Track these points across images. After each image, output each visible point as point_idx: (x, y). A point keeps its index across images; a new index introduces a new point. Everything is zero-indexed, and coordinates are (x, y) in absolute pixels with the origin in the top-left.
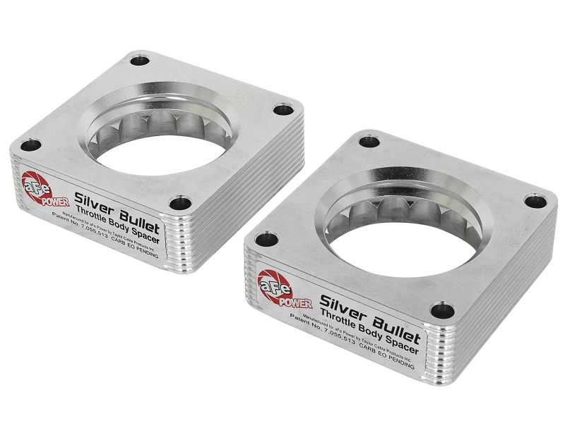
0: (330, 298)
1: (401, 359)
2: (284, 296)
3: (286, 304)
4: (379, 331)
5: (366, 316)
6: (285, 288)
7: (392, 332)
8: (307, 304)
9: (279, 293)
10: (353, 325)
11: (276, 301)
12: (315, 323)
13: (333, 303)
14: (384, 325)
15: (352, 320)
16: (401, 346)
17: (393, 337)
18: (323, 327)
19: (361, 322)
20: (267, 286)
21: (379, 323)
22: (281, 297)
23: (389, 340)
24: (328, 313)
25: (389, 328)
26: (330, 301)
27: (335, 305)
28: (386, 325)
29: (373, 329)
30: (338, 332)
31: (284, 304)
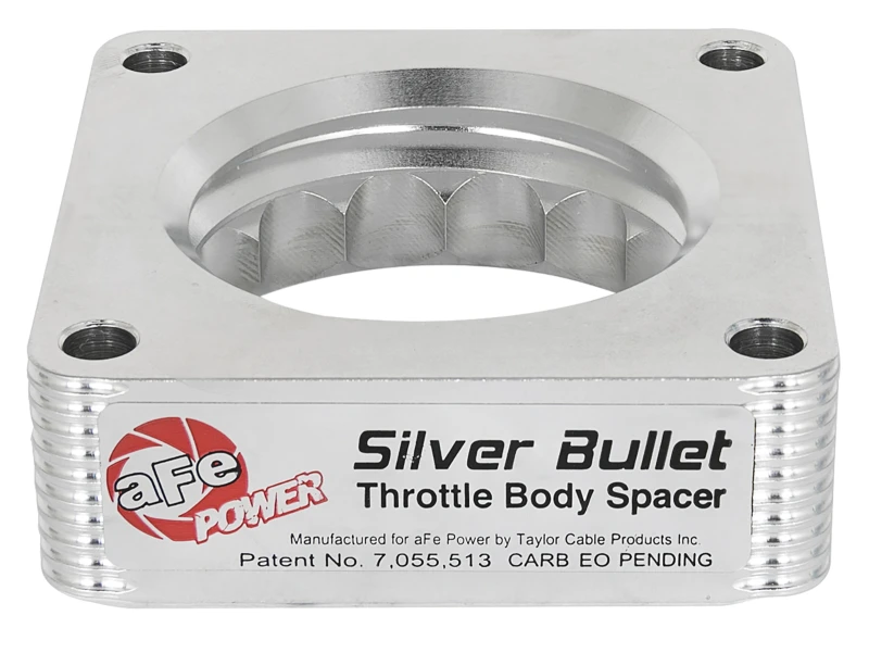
0: (392, 434)
1: (663, 549)
2: (216, 497)
3: (223, 525)
4: (582, 480)
5: (530, 444)
6: (216, 464)
7: (629, 464)
8: (304, 490)
9: (195, 494)
10: (482, 498)
11: (181, 531)
12: (334, 550)
13: (405, 445)
14: (598, 451)
15: (478, 480)
16: (665, 499)
17: (635, 478)
18: (365, 554)
19: (513, 476)
20: (145, 485)
21: (581, 449)
22: (201, 506)
23: (620, 497)
24: (384, 493)
25: (619, 454)
26: (393, 445)
27: (415, 448)
28: (608, 445)
29: (558, 480)
30: (426, 549)
31: (214, 529)
